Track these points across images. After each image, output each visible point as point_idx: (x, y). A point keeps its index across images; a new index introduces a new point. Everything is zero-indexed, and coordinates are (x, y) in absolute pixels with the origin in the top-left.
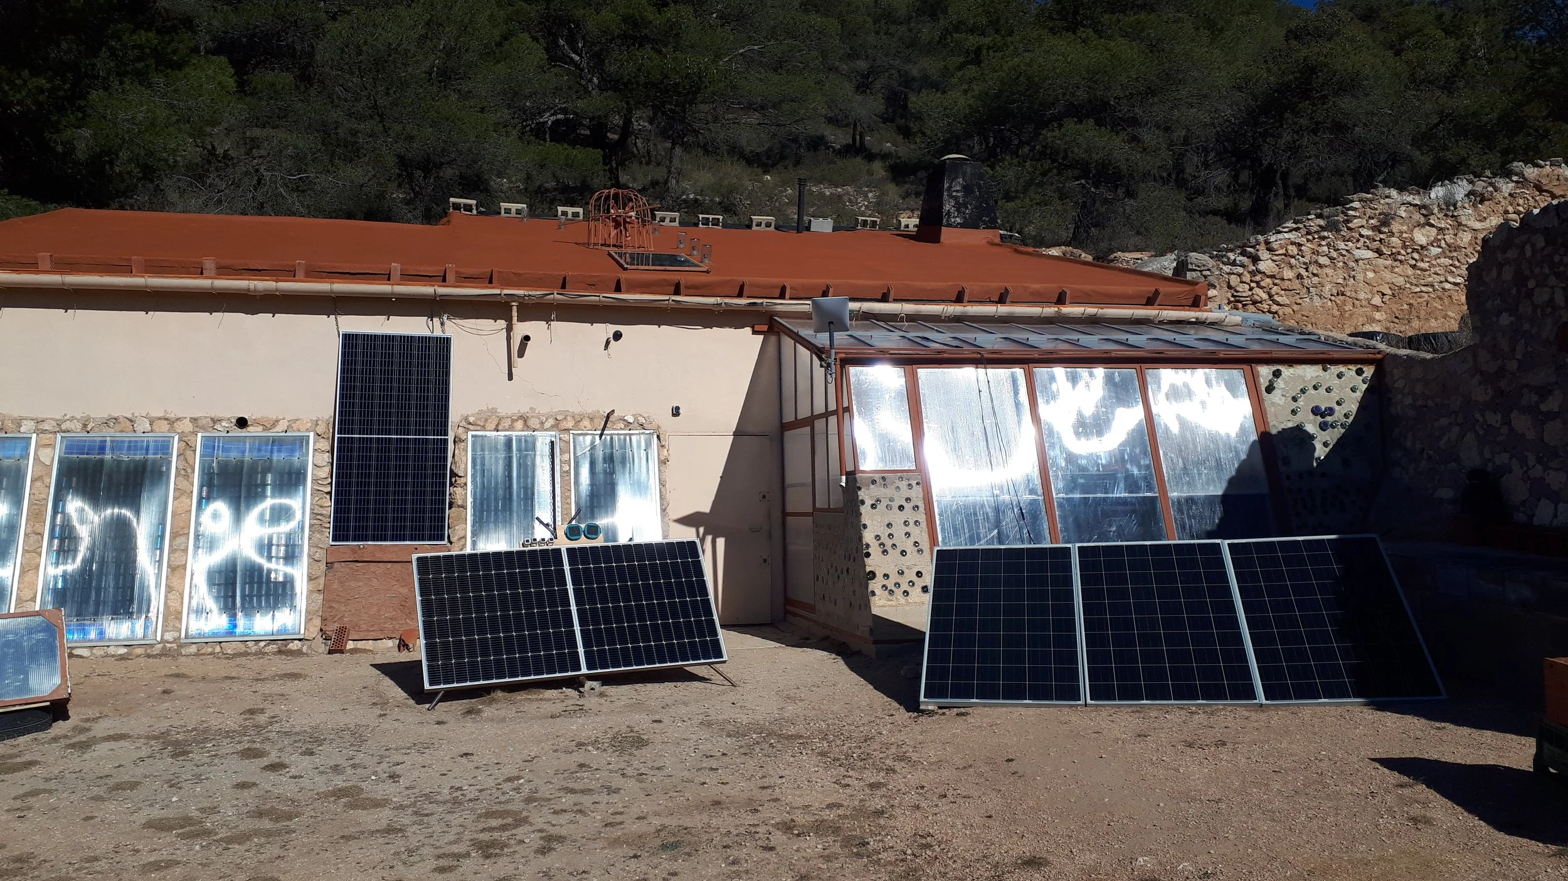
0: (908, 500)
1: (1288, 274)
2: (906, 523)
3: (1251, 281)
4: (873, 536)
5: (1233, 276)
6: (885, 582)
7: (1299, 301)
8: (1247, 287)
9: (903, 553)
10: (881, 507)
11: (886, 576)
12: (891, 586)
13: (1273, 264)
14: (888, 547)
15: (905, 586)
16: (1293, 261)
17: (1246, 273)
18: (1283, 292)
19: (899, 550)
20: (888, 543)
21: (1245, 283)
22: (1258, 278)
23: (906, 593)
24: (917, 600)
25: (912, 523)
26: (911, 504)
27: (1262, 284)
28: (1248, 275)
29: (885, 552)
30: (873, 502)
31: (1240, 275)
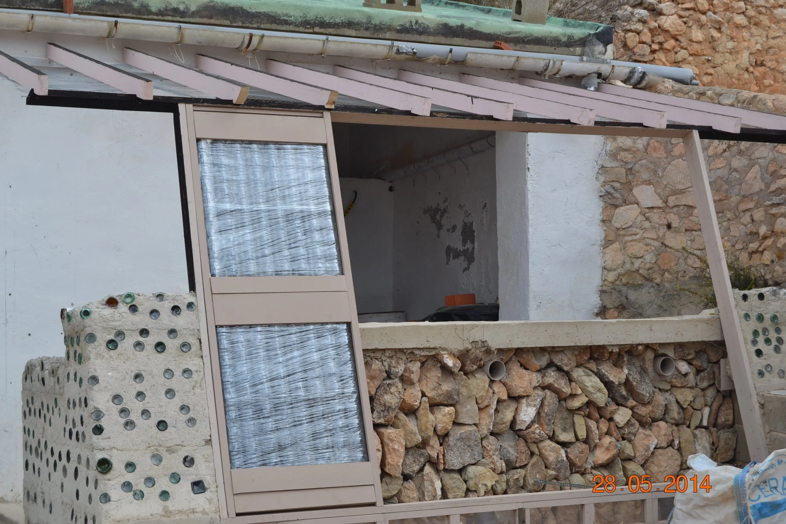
0: (172, 332)
1: (697, 34)
2: (169, 372)
3: (653, 42)
4: (108, 396)
5: (630, 34)
6: (130, 477)
7: (711, 71)
8: (648, 50)
9: (162, 425)
10: (127, 344)
11: (130, 466)
12: (138, 484)
13: (679, 21)
14: (135, 416)
15: (164, 484)
16: (703, 18)
17: (646, 30)
18: (691, 58)
19: (153, 421)
20: (135, 407)
21: (644, 43)
22: (660, 38)
23: (165, 495)
24: (185, 506)
25: (178, 373)
26: (178, 341)
27: (666, 46)
28: (649, 34)
29: (129, 424)
30: (112, 337)
31: (638, 33)
